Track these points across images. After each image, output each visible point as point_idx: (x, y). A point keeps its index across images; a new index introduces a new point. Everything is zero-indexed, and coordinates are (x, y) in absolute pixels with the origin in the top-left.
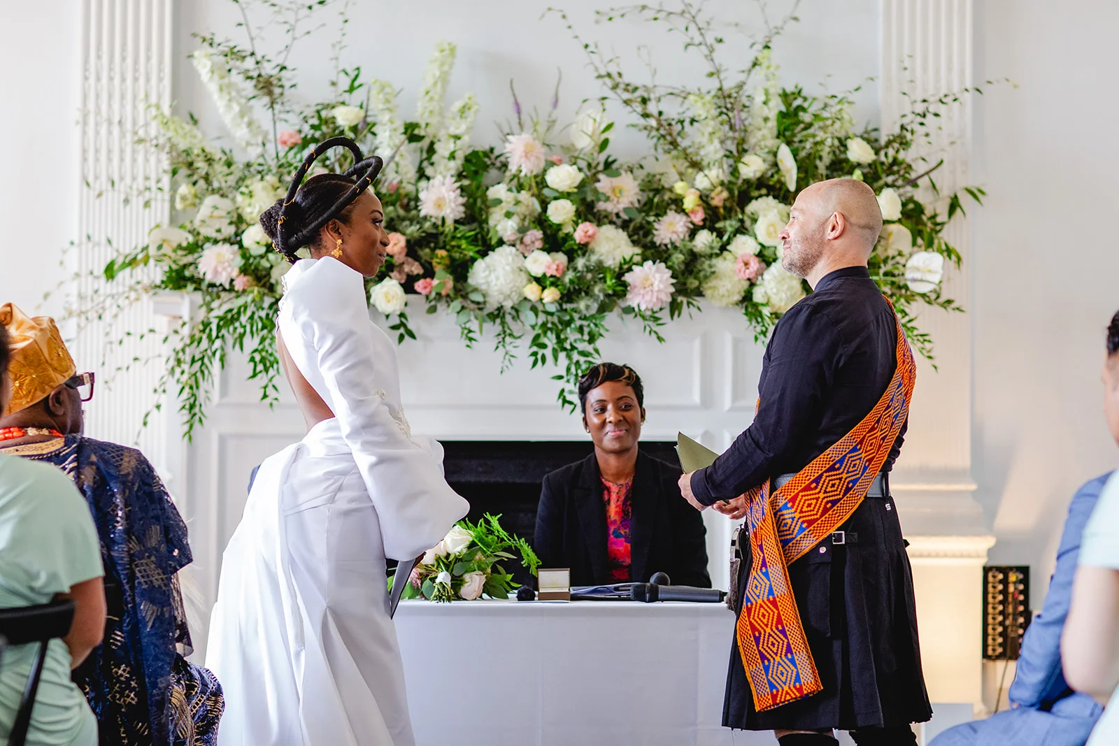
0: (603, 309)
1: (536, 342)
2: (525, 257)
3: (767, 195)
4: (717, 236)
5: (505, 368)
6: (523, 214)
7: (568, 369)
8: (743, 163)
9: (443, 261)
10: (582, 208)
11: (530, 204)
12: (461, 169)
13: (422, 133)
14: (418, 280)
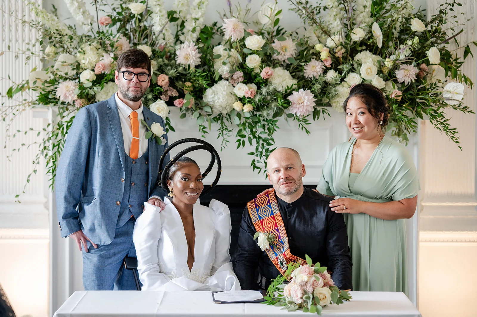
0: (276, 115)
1: (240, 134)
2: (234, 87)
3: (366, 50)
4: (338, 73)
5: (223, 148)
6: (233, 62)
7: (257, 149)
8: (353, 33)
9: (189, 89)
10: (265, 58)
11: (237, 57)
12: (199, 37)
13: (178, 16)
14: (176, 99)
